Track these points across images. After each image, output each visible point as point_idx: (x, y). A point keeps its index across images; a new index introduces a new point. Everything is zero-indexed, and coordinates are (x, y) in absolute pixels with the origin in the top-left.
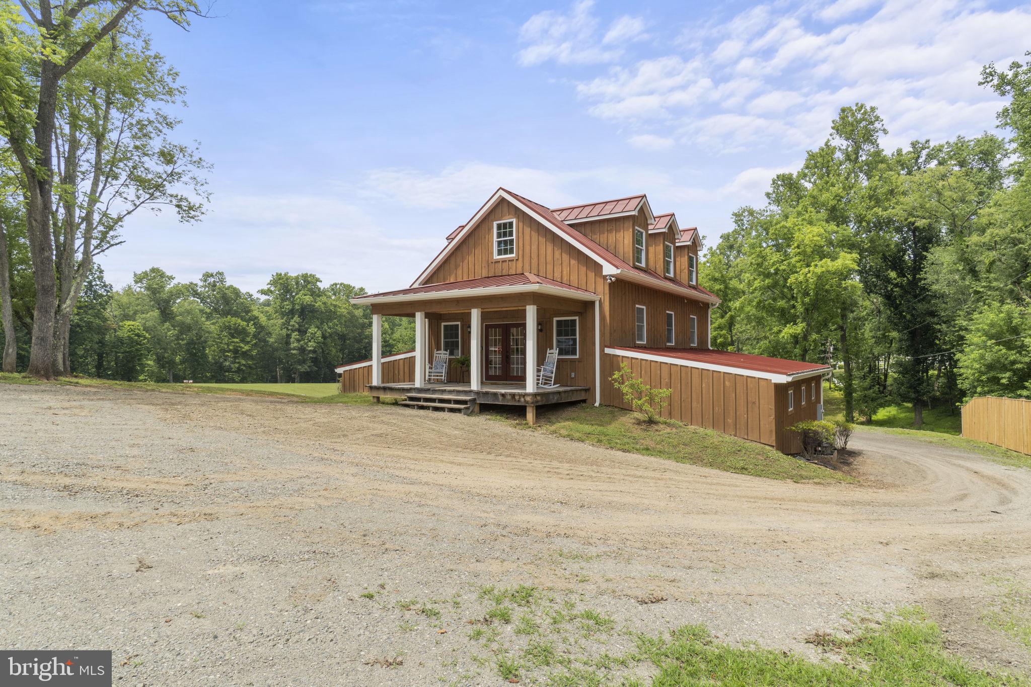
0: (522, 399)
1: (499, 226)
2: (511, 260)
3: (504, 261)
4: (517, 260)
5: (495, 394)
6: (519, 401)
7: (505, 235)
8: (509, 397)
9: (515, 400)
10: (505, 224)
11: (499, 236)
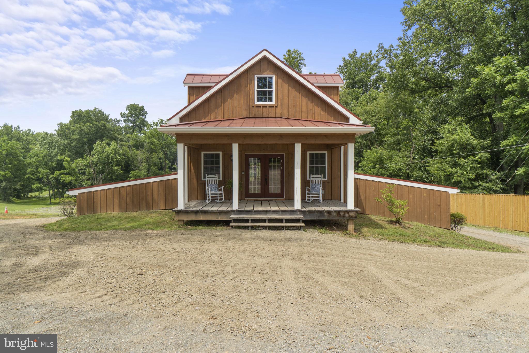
0: (347, 215)
1: (259, 79)
2: (271, 107)
3: (265, 107)
4: (276, 107)
5: (321, 212)
6: (344, 216)
7: (265, 86)
8: (334, 214)
9: (340, 216)
10: (265, 79)
11: (259, 87)
